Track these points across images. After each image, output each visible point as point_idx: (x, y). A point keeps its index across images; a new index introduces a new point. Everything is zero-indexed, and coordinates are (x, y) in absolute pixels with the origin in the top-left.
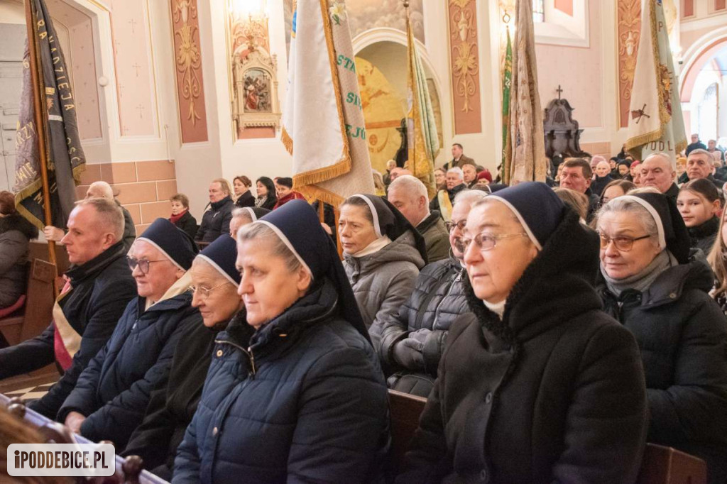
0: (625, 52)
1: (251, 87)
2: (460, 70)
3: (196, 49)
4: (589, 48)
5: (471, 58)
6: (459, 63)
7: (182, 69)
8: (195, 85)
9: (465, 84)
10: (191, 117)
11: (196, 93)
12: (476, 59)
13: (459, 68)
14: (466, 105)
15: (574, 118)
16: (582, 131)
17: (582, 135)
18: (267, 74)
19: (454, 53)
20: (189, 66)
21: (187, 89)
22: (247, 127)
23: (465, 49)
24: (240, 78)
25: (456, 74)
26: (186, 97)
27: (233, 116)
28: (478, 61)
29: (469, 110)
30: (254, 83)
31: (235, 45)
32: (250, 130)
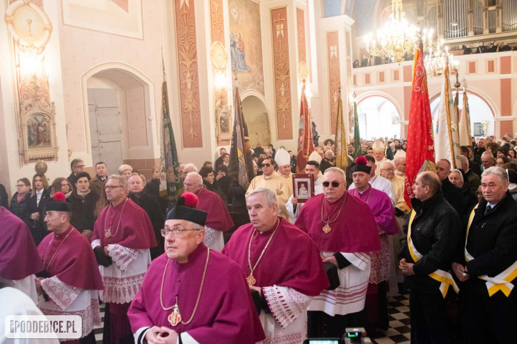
0: (333, 100)
1: (222, 121)
2: (281, 110)
3: (196, 103)
4: (319, 98)
5: (287, 104)
6: (281, 106)
7: (185, 111)
8: (195, 120)
9: (284, 116)
10: (191, 135)
11: (195, 123)
12: (290, 104)
13: (280, 108)
14: (284, 126)
15: (316, 130)
16: (319, 136)
17: (319, 138)
18: (228, 115)
19: (278, 101)
20: (191, 110)
21: (189, 121)
22: (222, 141)
23: (284, 100)
24: (219, 118)
25: (278, 111)
26: (188, 125)
27: (216, 135)
28: (291, 106)
29: (286, 128)
30: (223, 119)
31: (216, 101)
32: (223, 142)
